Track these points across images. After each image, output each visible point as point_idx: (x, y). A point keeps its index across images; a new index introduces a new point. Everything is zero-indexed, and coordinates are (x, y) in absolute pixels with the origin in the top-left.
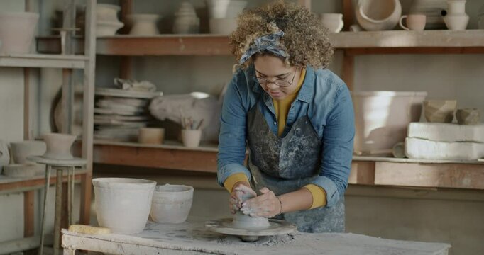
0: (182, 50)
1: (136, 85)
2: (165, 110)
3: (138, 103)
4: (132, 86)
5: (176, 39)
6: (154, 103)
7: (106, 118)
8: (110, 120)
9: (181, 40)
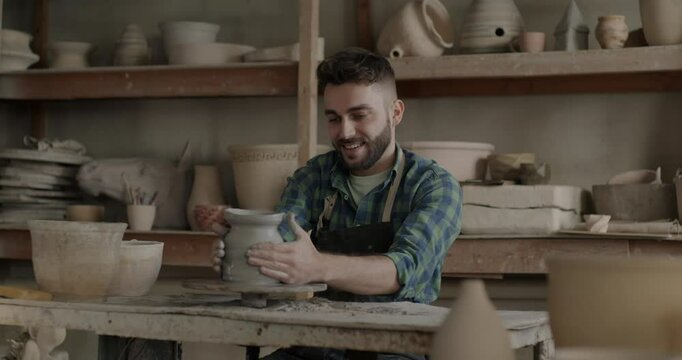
0: (130, 89)
1: (56, 144)
2: (100, 180)
3: (58, 171)
4: (51, 146)
5: (121, 74)
6: (85, 169)
7: (13, 192)
8: (18, 195)
9: (127, 76)
